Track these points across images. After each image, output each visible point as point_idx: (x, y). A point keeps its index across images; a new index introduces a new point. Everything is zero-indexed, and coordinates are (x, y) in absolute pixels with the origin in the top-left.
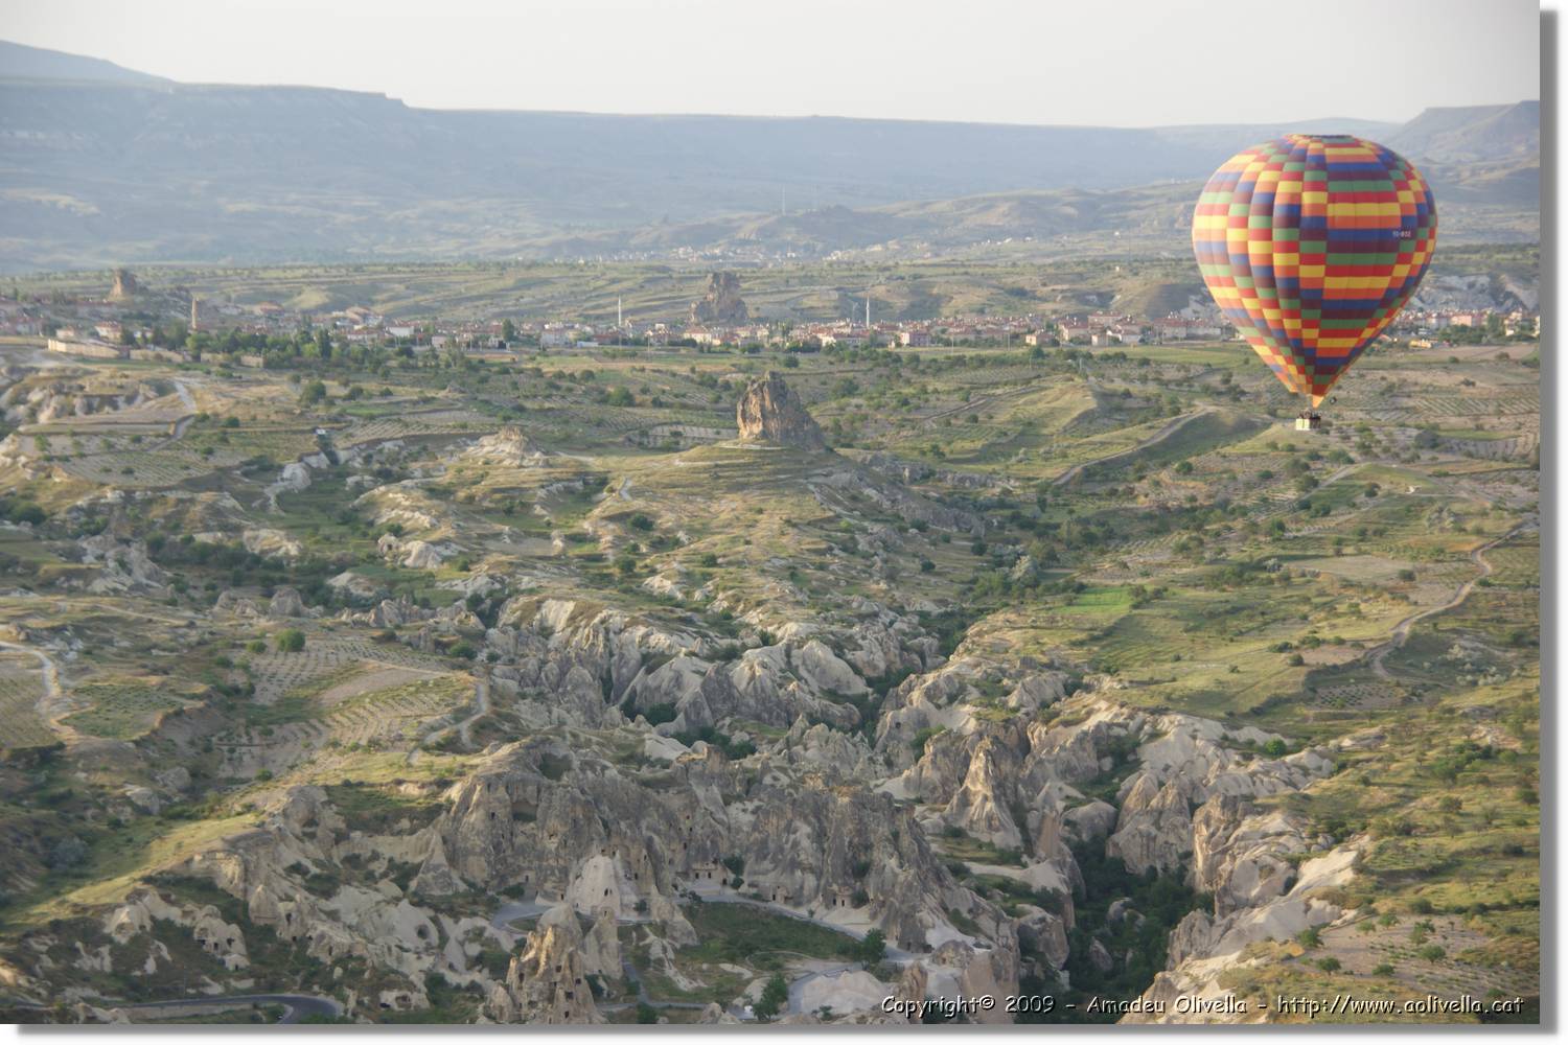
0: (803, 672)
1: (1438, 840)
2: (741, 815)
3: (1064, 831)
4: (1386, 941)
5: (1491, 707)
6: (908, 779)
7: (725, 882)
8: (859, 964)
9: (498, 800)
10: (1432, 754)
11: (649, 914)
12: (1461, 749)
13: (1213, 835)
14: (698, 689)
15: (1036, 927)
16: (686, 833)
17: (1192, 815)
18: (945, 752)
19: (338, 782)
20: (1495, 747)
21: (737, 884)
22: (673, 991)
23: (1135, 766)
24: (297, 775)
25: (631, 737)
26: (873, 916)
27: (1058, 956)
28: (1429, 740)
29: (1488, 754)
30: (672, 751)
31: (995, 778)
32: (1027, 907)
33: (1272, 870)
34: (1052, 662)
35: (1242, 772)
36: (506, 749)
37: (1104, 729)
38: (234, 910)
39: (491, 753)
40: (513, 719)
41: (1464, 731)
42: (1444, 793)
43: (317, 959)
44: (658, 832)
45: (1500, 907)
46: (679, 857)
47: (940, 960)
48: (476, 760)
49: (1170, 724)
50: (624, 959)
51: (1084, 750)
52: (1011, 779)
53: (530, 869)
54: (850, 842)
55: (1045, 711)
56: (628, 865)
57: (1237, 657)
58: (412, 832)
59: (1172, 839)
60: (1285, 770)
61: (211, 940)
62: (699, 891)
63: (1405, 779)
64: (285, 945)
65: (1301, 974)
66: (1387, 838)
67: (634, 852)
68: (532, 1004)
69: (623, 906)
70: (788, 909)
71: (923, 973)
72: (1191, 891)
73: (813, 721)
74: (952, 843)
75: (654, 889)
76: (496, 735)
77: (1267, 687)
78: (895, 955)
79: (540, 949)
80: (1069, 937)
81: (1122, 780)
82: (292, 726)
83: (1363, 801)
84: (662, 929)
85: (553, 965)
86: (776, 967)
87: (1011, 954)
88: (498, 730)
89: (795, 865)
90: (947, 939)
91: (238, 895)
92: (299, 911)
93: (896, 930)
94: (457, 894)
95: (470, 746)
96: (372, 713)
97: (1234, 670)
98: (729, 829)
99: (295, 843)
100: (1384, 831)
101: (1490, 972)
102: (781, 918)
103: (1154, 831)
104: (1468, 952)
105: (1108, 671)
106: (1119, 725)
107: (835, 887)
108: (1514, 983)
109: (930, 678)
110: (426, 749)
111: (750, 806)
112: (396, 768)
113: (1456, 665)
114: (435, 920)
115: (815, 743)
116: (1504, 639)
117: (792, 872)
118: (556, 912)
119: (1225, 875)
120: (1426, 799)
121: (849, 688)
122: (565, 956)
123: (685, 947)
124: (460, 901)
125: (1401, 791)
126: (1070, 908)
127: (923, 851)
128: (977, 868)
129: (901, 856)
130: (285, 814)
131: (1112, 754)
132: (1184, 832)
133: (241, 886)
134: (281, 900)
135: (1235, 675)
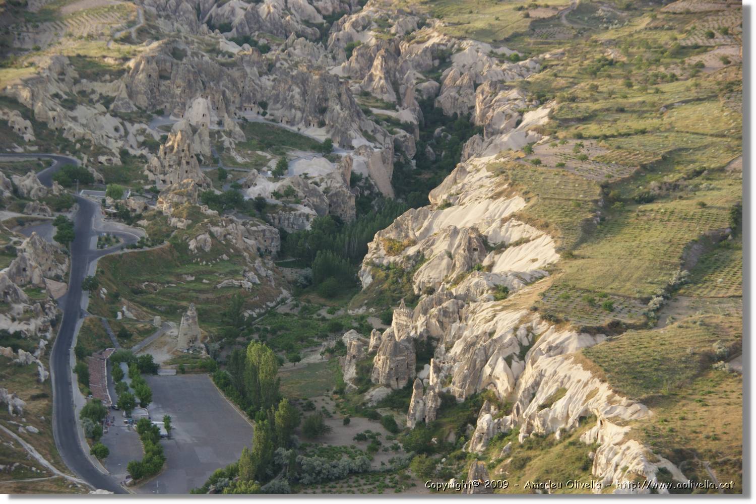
0: (293, 11)
1: (587, 104)
2: (267, 81)
3: (416, 94)
4: (562, 151)
5: (614, 40)
6: (344, 67)
7: (258, 113)
8: (320, 154)
9: (152, 69)
10: (586, 62)
11: (223, 126)
12: (599, 61)
13: (485, 99)
14: (243, 17)
15: (402, 139)
16: (241, 89)
17: (475, 89)
18: (362, 55)
19: (74, 55)
20: (615, 61)
21: (264, 114)
22: (234, 162)
23: (450, 64)
24: (53, 49)
25: (213, 40)
26: (328, 132)
27: (411, 153)
28: (585, 56)
29: (611, 63)
30: (234, 48)
31: (386, 68)
32: (398, 130)
33: (511, 116)
34: (412, 11)
35: (499, 69)
36: (155, 44)
37: (436, 46)
38: (28, 114)
39: (147, 45)
40: (156, 28)
41: (601, 52)
42: (591, 82)
43: (67, 139)
44: (228, 88)
45: (613, 136)
46: (238, 100)
47: (358, 153)
48: (141, 49)
49: (467, 44)
50: (212, 147)
51: (426, 56)
52: (393, 69)
53: (167, 102)
54: (318, 97)
55: (408, 36)
56: (213, 103)
57: (498, 12)
58: (111, 81)
59: (465, 100)
60: (519, 69)
61: (17, 127)
62: (246, 117)
63: (573, 74)
64: (52, 131)
65: (524, 166)
66: (564, 103)
67: (216, 97)
68: (170, 166)
69: (211, 122)
70: (288, 127)
71: (351, 160)
72: (473, 124)
73: (298, 36)
74: (364, 98)
75: (226, 115)
76: (148, 35)
77: (512, 28)
78: (337, 150)
79: (174, 141)
80: (417, 144)
81: (443, 71)
82: (48, 24)
83: (554, 85)
84: (230, 134)
85: (181, 149)
86: (283, 154)
87: (391, 152)
88: (149, 33)
89: (292, 106)
90: (361, 144)
91: (29, 106)
92: (59, 116)
93: (338, 139)
94: (132, 112)
95: (136, 40)
96: (87, 21)
97: (497, 19)
98: (261, 88)
99: (55, 83)
100: (563, 100)
101: (607, 166)
102: (284, 131)
103: (457, 96)
104: (598, 157)
105: (438, 17)
106: (443, 45)
107: (310, 118)
108: (617, 171)
109: (354, 17)
110: (116, 41)
111: (271, 78)
112: (102, 50)
113: (600, 19)
114: (122, 124)
115: (299, 47)
116: (622, 7)
117: (291, 110)
118: (180, 124)
119: (490, 118)
120: (582, 84)
121: (315, 19)
122: (186, 145)
123: (240, 143)
124: (134, 115)
125: (571, 80)
126: (417, 131)
127: (352, 103)
128: (376, 111)
129: (342, 105)
130: (50, 69)
131: (439, 58)
132: (471, 97)
133: (31, 102)
134: (50, 110)
135: (497, 22)
